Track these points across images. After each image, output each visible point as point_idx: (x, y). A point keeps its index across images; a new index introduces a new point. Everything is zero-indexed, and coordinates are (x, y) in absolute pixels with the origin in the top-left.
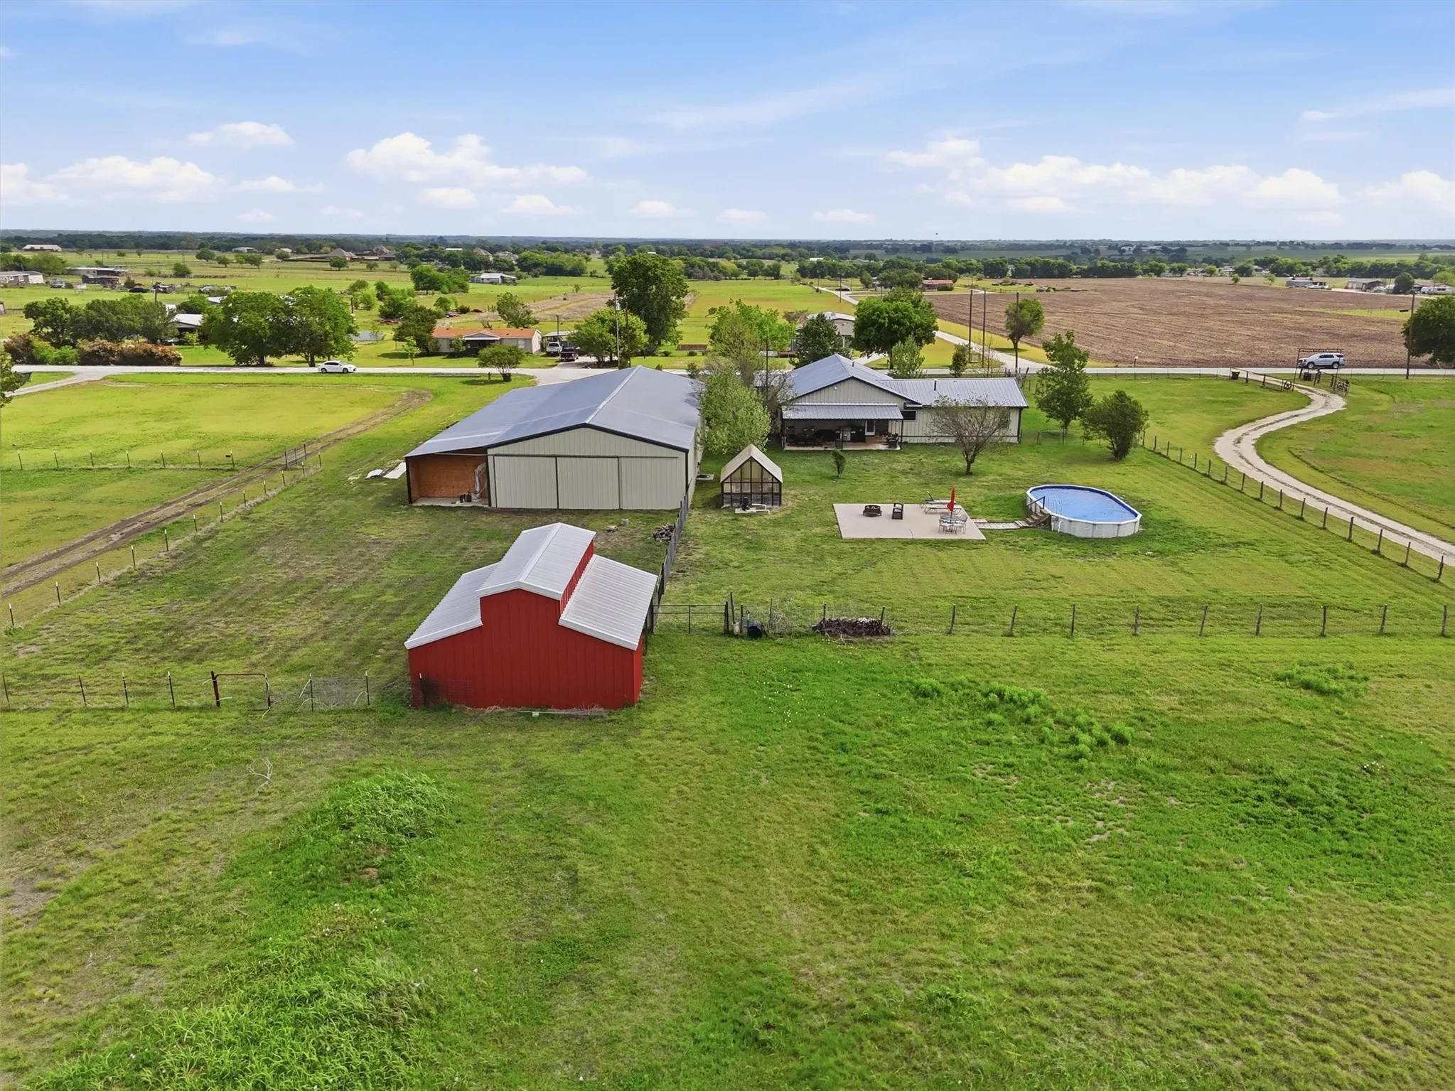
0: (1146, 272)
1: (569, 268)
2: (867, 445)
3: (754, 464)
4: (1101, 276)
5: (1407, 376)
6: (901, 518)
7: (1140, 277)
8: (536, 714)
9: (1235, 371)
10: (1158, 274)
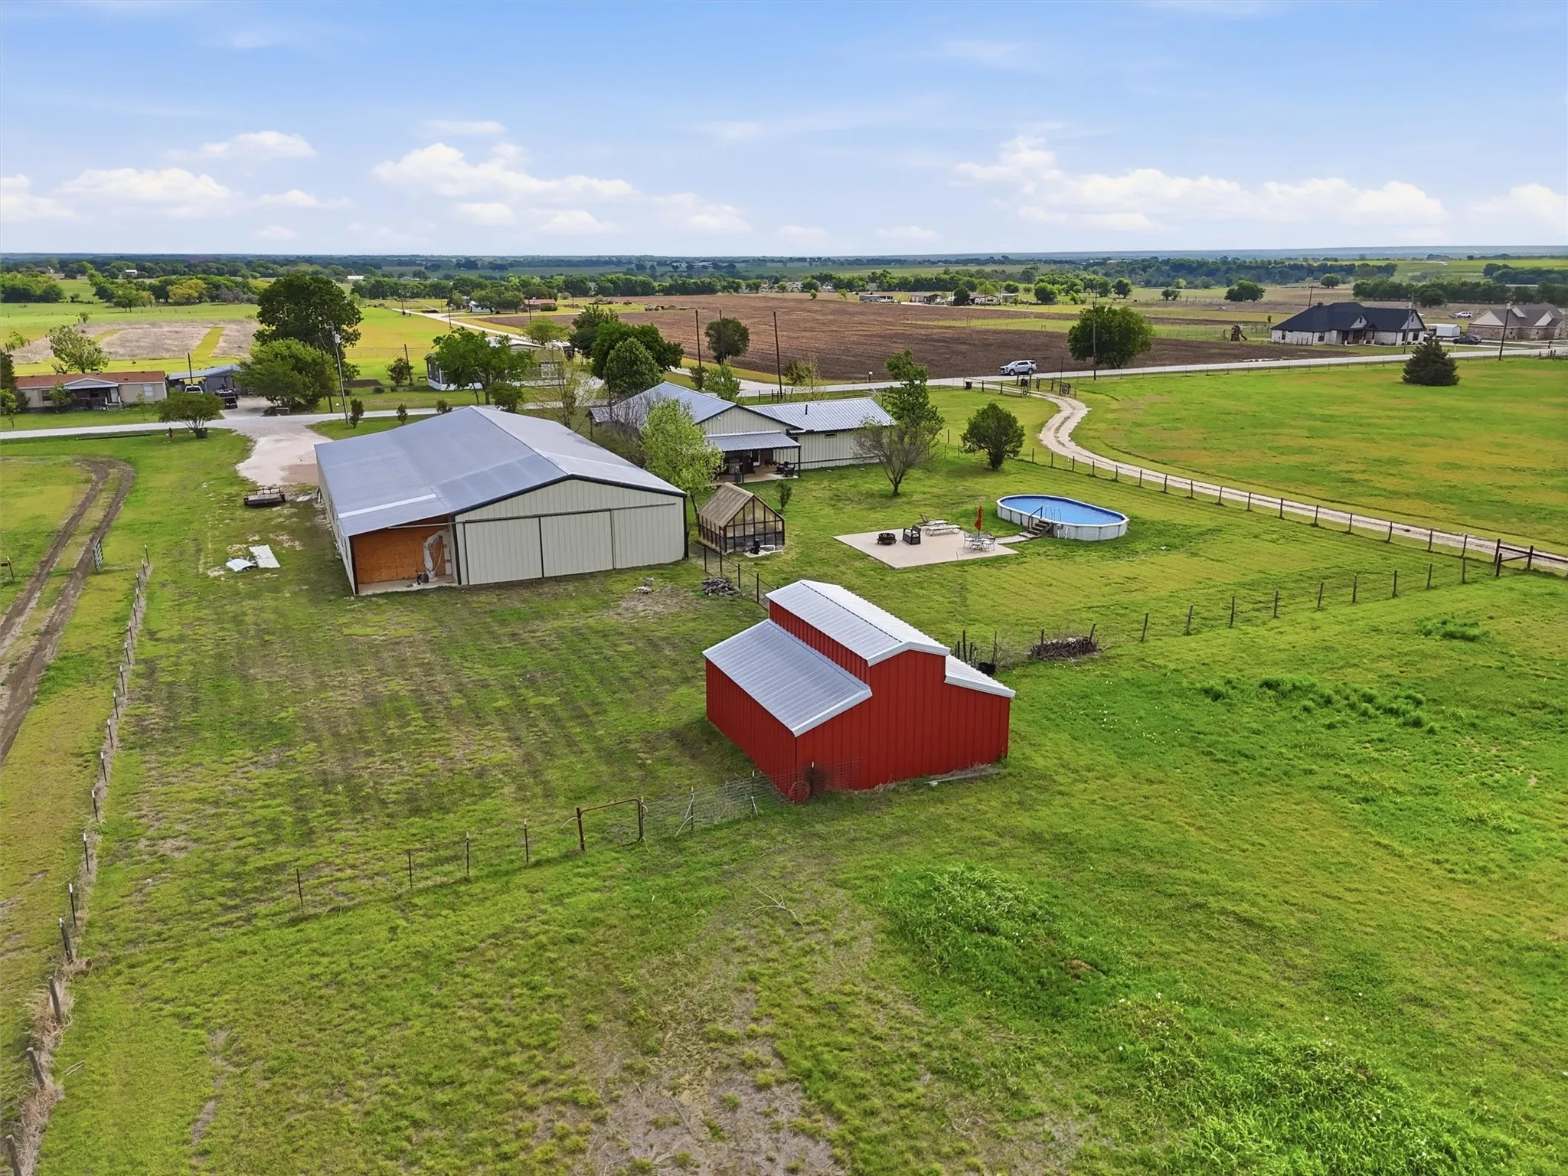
0: (725, 289)
1: (38, 292)
2: (759, 476)
3: (757, 502)
4: (682, 294)
5: (1095, 377)
6: (919, 543)
7: (720, 294)
8: (934, 783)
9: (969, 380)
10: (736, 290)
